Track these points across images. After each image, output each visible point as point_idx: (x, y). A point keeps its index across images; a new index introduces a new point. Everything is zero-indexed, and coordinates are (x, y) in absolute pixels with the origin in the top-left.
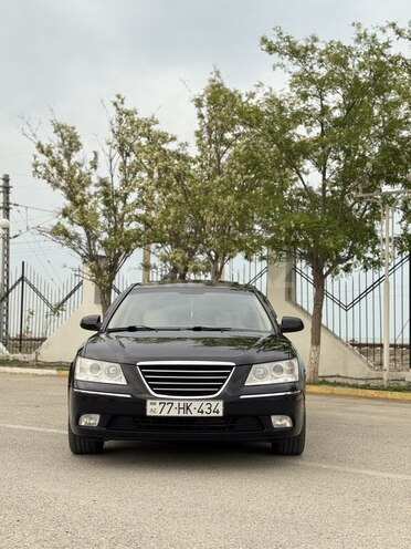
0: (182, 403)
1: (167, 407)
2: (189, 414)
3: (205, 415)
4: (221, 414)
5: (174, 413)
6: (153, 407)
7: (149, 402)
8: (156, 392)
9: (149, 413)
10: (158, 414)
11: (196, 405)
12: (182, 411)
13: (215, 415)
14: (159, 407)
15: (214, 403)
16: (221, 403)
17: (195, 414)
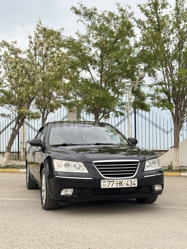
0: (118, 181)
1: (111, 183)
2: (122, 186)
3: (129, 186)
4: (136, 186)
5: (115, 186)
6: (104, 183)
7: (102, 181)
8: (105, 176)
9: (102, 187)
10: (107, 187)
11: (125, 181)
12: (118, 185)
13: (134, 186)
14: (107, 184)
15: (133, 180)
16: (136, 180)
17: (125, 186)
